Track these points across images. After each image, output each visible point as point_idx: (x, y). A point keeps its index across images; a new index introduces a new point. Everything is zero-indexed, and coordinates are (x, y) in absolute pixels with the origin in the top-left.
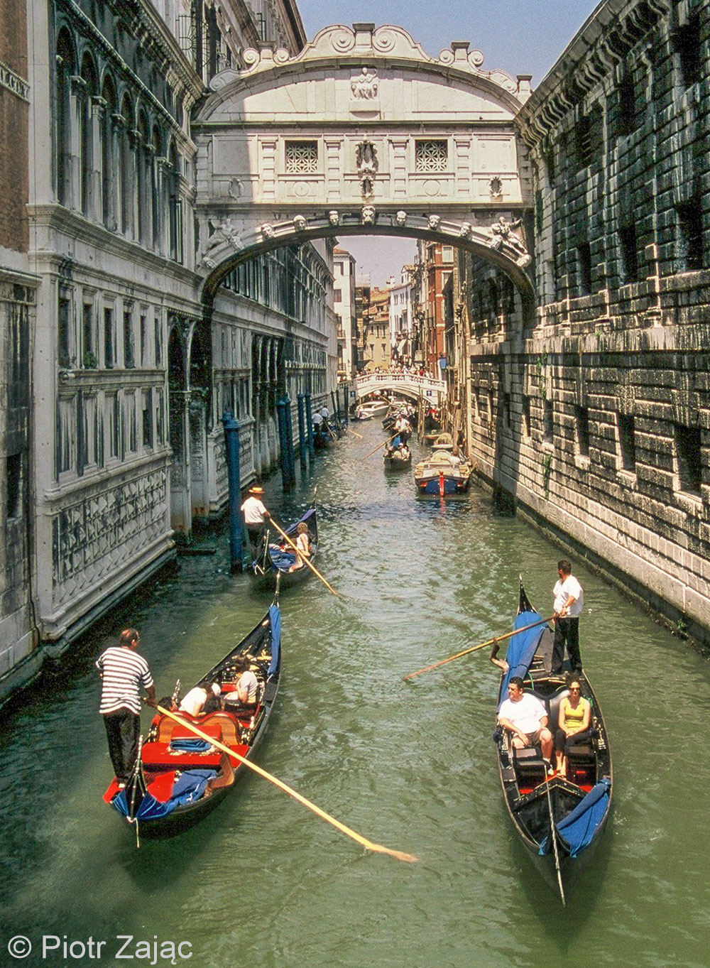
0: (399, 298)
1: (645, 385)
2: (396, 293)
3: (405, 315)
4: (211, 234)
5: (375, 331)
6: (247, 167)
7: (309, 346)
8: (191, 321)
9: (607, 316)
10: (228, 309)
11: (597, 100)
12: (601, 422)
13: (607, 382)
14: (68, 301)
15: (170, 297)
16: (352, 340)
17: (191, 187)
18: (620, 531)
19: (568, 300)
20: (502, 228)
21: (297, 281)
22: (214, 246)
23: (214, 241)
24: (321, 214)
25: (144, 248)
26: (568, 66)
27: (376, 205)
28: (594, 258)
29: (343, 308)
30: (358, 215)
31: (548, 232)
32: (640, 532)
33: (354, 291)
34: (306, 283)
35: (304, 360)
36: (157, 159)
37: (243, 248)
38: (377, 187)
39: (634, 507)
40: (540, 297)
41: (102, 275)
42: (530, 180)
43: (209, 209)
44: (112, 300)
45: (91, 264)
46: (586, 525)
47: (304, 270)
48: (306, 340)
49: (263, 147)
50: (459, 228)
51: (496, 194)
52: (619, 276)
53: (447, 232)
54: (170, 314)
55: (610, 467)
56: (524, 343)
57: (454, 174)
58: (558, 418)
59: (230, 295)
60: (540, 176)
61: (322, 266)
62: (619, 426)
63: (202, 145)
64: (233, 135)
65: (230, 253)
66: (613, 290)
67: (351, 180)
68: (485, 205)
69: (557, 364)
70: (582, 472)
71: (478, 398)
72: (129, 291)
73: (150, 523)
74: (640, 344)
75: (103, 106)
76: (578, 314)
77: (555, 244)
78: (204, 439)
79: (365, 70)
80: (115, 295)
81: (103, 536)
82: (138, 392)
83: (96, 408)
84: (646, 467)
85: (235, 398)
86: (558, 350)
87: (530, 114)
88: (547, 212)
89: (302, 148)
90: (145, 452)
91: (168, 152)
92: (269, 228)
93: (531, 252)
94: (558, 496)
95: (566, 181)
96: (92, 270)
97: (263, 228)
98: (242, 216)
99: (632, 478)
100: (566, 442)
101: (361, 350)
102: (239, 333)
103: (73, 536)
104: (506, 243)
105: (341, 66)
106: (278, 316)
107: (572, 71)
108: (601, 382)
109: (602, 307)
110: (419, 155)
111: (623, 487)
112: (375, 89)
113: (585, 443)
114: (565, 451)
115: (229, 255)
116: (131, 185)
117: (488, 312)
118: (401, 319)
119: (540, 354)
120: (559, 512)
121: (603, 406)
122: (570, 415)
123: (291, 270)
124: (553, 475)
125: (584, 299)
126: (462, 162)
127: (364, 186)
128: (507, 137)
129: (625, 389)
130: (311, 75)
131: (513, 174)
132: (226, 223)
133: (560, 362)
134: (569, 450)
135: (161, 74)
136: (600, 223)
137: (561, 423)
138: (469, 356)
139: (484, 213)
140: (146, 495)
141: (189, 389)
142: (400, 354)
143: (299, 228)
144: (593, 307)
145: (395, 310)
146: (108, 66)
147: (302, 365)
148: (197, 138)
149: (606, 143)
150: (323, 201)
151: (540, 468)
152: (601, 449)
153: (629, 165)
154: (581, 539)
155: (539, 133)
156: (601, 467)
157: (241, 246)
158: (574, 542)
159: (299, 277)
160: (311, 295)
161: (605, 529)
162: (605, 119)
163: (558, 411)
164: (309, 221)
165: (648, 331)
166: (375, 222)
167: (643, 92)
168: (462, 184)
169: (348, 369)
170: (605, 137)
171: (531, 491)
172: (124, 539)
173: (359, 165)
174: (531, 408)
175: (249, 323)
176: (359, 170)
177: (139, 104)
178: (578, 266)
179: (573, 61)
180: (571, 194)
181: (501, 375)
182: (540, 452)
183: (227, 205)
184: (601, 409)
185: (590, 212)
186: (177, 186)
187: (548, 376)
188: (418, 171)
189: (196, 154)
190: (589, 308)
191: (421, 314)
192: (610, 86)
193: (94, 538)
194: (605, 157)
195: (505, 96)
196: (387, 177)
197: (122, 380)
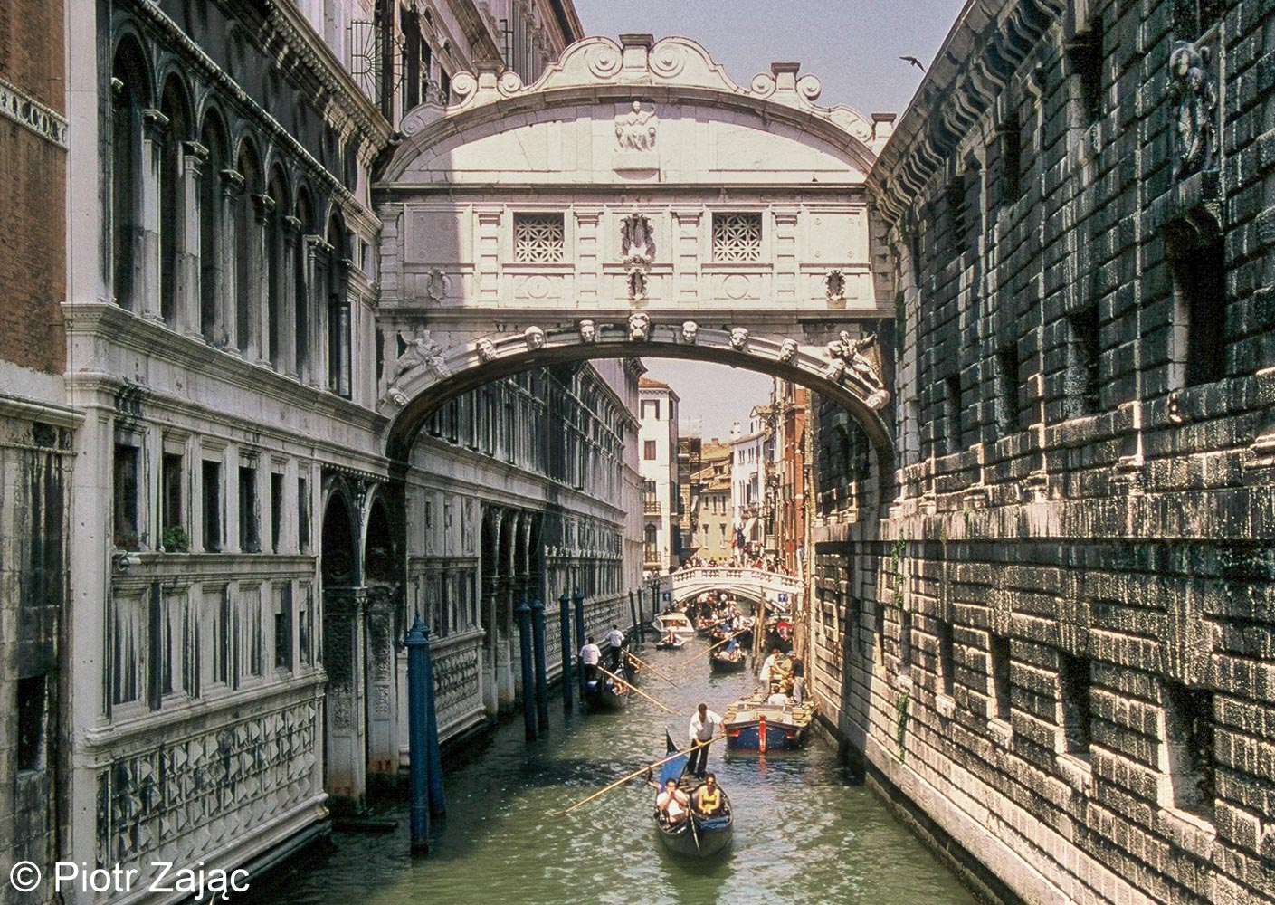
0: (747, 455)
1: (1024, 591)
2: (742, 447)
3: (755, 480)
4: (401, 352)
5: (711, 504)
6: (456, 254)
7: (592, 525)
8: (368, 484)
9: (981, 485)
10: (439, 467)
11: (972, 151)
12: (969, 646)
13: (977, 585)
14: (136, 449)
15: (325, 446)
16: (671, 517)
17: (370, 282)
18: (992, 812)
19: (932, 459)
20: (844, 348)
21: (570, 428)
22: (405, 371)
23: (405, 364)
24: (567, 325)
25: (281, 374)
26: (932, 96)
27: (650, 312)
28: (967, 395)
29: (658, 470)
30: (623, 326)
31: (910, 356)
32: (1015, 814)
33: (676, 445)
34: (586, 430)
35: (582, 546)
36: (306, 239)
37: (449, 375)
38: (653, 285)
39: (1010, 778)
40: (900, 454)
41: (196, 411)
42: (889, 277)
43: (397, 315)
44: (221, 450)
45: (181, 396)
46: (947, 801)
47: (584, 411)
48: (586, 516)
49: (481, 222)
50: (778, 348)
51: (835, 298)
52: (997, 422)
53: (758, 354)
54: (327, 472)
55: (980, 715)
56: (878, 524)
57: (771, 266)
58: (917, 638)
59: (442, 446)
60: (903, 270)
61: (614, 404)
62: (992, 652)
63: (388, 218)
64: (435, 205)
65: (429, 383)
66: (989, 446)
67: (614, 275)
68: (818, 312)
69: (917, 557)
70: (945, 721)
71: (823, 606)
72: (251, 437)
73: (285, 781)
74: (1018, 529)
75: (200, 156)
76: (945, 481)
77: (919, 373)
78: (393, 659)
79: (636, 105)
80: (223, 442)
81: (197, 800)
82: (265, 588)
83: (187, 609)
84: (1024, 715)
85: (450, 599)
86: (919, 537)
87: (887, 174)
88: (911, 324)
89: (539, 223)
90: (277, 676)
91: (326, 228)
92: (488, 344)
93: (889, 386)
94: (916, 756)
95: (934, 277)
96: (179, 403)
97: (478, 345)
98: (447, 327)
99: (1003, 730)
100: (926, 676)
101: (687, 533)
102: (458, 504)
103: (138, 799)
104: (850, 371)
105: (601, 99)
106: (532, 478)
107: (938, 106)
108: (969, 583)
109: (974, 470)
110: (718, 235)
111: (996, 745)
112: (652, 135)
113: (949, 678)
114: (925, 688)
115: (429, 386)
116: (257, 279)
117: (839, 476)
118: (749, 487)
119: (895, 542)
120: (916, 781)
121: (972, 621)
122: (932, 634)
123: (559, 409)
124: (910, 725)
125: (952, 458)
126: (785, 247)
127: (633, 284)
128: (855, 209)
129: (999, 596)
130: (556, 112)
131: (862, 265)
132: (423, 337)
133: (921, 554)
134: (930, 689)
135: (314, 109)
136: (974, 341)
137: (921, 646)
138: (813, 542)
139: (817, 325)
140: (278, 741)
141: (364, 584)
142: (747, 540)
143: (534, 344)
144: (964, 470)
145: (741, 472)
146: (212, 96)
147: (577, 553)
148: (382, 208)
149: (984, 217)
150: (571, 306)
151: (894, 714)
152: (968, 687)
153: (1013, 251)
154: (942, 822)
155: (900, 202)
156: (968, 713)
157: (445, 371)
158: (934, 826)
159: (574, 420)
160: (596, 449)
161: (972, 808)
162: (983, 180)
163: (918, 629)
164: (550, 334)
165: (1028, 508)
166: (650, 337)
167: (1031, 139)
168: (786, 282)
169: (665, 562)
170: (983, 209)
171: (883, 748)
172: (235, 806)
173: (625, 251)
174: (885, 622)
175: (476, 487)
176: (626, 258)
177: (273, 156)
178: (946, 407)
179: (938, 89)
180: (939, 295)
181: (850, 571)
182: (896, 689)
183: (425, 311)
184: (970, 626)
185: (962, 325)
186: (344, 282)
187: (906, 574)
188: (717, 261)
189: (379, 232)
190: (959, 471)
191: (774, 478)
192: (990, 132)
193: (179, 802)
194: (981, 239)
195: (853, 146)
196: (669, 270)
197: (236, 569)
